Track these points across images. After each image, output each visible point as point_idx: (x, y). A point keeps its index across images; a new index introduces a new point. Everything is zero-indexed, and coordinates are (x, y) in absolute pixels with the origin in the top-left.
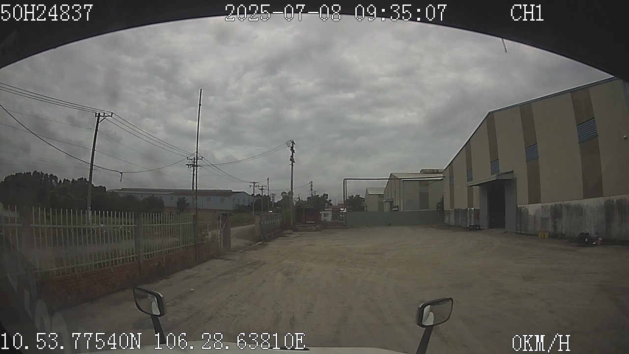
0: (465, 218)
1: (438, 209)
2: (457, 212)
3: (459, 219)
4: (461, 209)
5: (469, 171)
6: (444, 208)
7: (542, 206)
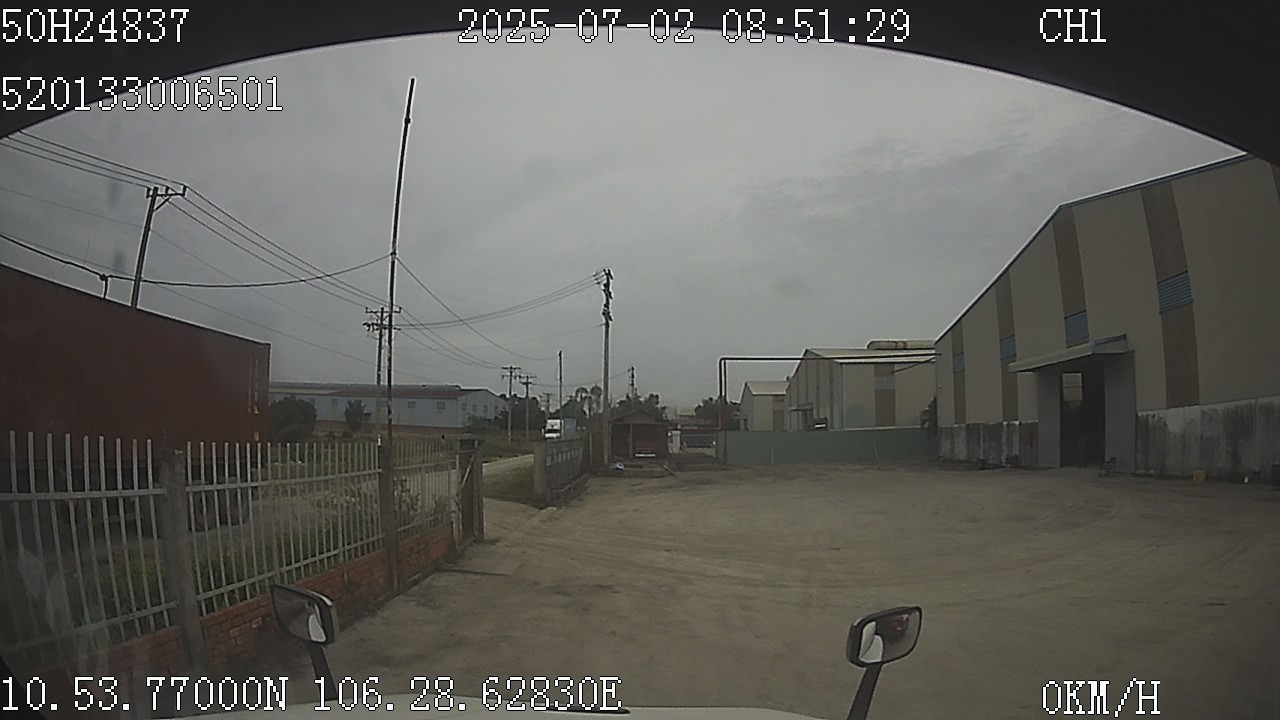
0: (994, 445)
1: (923, 423)
2: (973, 430)
3: (979, 446)
4: (986, 426)
5: (1007, 339)
6: (939, 424)
7: (1203, 413)
